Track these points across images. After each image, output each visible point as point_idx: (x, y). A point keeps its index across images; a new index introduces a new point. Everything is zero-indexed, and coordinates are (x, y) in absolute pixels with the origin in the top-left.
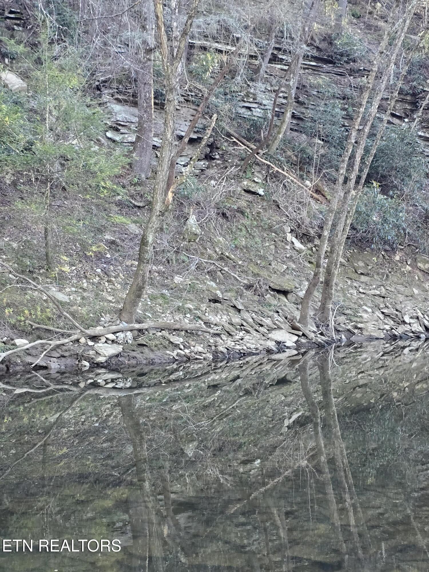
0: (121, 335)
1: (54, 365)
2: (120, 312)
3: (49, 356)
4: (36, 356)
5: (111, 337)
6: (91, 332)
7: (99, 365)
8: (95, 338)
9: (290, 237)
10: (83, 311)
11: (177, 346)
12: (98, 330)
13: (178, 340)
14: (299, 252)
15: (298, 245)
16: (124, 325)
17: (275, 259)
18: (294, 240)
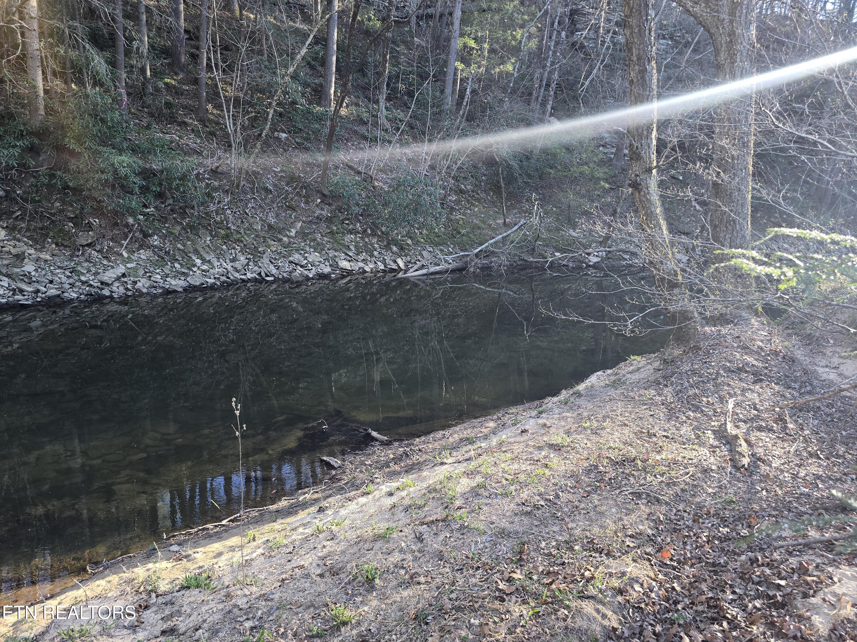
0: (600, 253)
1: (571, 265)
2: (601, 243)
3: (568, 261)
4: (563, 260)
5: (596, 254)
6: (587, 251)
7: (590, 266)
8: (589, 254)
9: (694, 203)
10: (584, 241)
11: (626, 260)
12: (591, 250)
13: (627, 257)
14: (698, 211)
15: (698, 207)
16: (602, 249)
17: (684, 215)
18: (696, 205)
